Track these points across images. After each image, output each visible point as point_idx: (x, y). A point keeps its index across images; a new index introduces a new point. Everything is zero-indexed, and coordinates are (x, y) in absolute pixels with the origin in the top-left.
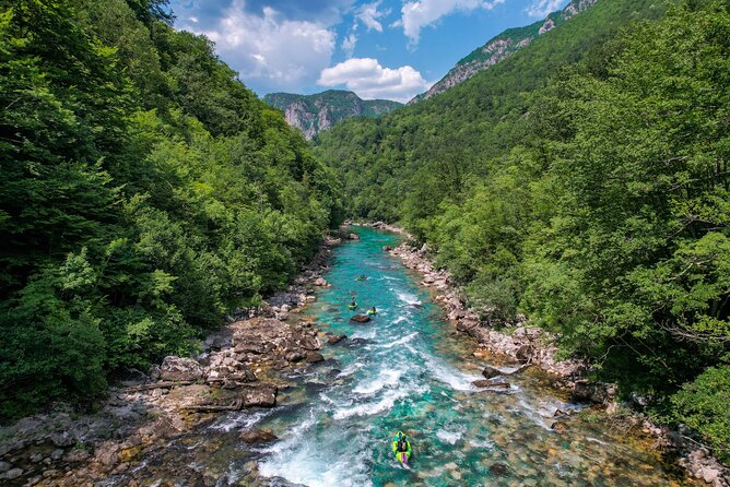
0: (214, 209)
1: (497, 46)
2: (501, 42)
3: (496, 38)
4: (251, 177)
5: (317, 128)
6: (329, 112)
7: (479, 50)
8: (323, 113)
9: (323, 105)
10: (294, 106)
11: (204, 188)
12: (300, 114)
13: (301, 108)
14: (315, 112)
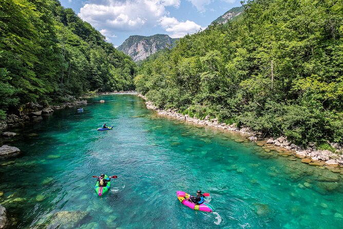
0: (117, 79)
1: (228, 16)
2: (230, 14)
3: (228, 12)
4: (122, 75)
5: (151, 52)
6: (156, 44)
7: (221, 17)
8: (154, 45)
9: (154, 41)
10: (142, 42)
11: (116, 77)
12: (144, 45)
13: (144, 43)
14: (150, 44)
